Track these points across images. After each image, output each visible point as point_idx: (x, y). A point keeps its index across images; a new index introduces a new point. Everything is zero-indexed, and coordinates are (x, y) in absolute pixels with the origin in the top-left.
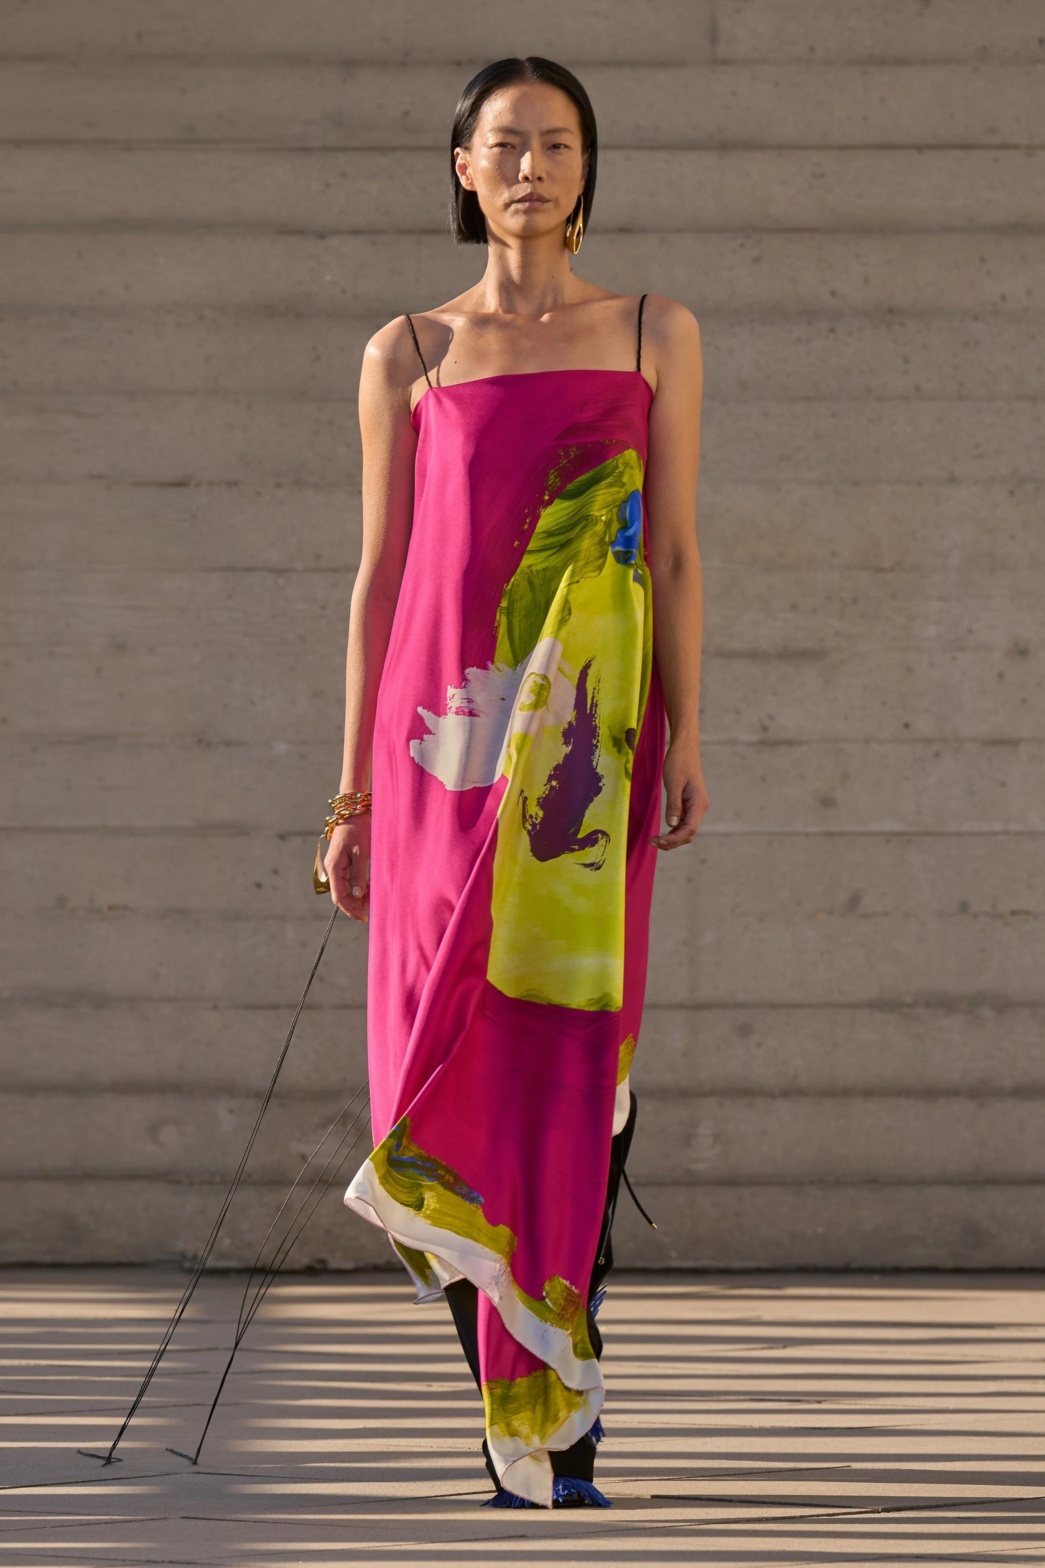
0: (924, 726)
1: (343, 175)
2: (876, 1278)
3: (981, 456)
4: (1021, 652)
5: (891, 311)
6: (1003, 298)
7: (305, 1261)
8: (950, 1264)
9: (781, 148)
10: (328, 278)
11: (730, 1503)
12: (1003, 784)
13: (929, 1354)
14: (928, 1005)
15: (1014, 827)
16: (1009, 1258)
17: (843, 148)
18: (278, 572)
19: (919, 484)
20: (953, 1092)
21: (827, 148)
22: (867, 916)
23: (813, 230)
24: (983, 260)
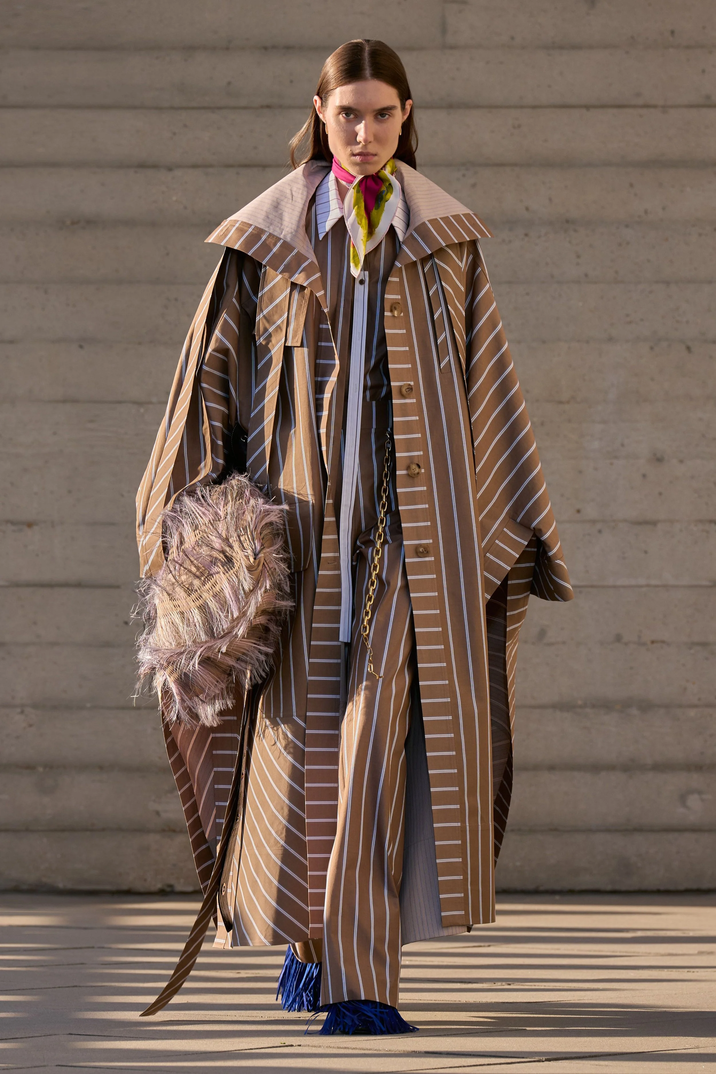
0: (591, 511)
1: (185, 126)
2: (557, 897)
3: (630, 322)
4: (658, 459)
5: (567, 221)
6: (646, 212)
7: (159, 886)
8: (609, 888)
9: (492, 107)
10: (174, 198)
11: (440, 1055)
12: (646, 552)
13: (590, 951)
14: (593, 706)
15: (653, 582)
16: (651, 883)
17: (534, 107)
18: (140, 404)
19: (588, 342)
20: (611, 768)
21: (522, 107)
22: (550, 644)
23: (515, 165)
24: (631, 185)
